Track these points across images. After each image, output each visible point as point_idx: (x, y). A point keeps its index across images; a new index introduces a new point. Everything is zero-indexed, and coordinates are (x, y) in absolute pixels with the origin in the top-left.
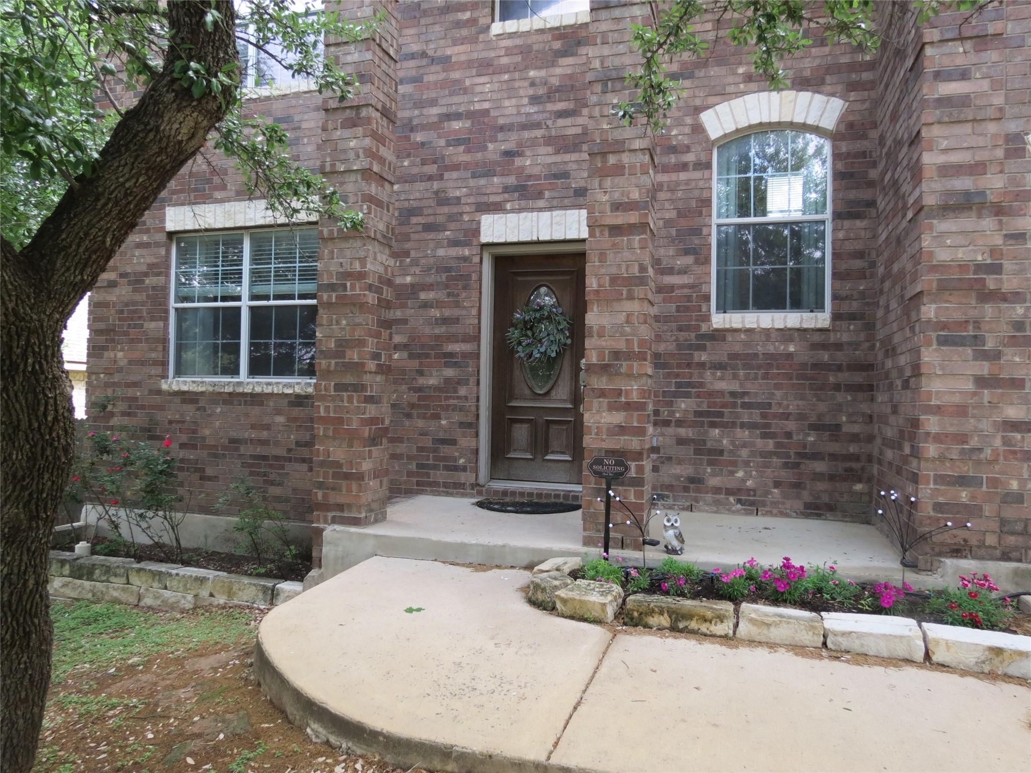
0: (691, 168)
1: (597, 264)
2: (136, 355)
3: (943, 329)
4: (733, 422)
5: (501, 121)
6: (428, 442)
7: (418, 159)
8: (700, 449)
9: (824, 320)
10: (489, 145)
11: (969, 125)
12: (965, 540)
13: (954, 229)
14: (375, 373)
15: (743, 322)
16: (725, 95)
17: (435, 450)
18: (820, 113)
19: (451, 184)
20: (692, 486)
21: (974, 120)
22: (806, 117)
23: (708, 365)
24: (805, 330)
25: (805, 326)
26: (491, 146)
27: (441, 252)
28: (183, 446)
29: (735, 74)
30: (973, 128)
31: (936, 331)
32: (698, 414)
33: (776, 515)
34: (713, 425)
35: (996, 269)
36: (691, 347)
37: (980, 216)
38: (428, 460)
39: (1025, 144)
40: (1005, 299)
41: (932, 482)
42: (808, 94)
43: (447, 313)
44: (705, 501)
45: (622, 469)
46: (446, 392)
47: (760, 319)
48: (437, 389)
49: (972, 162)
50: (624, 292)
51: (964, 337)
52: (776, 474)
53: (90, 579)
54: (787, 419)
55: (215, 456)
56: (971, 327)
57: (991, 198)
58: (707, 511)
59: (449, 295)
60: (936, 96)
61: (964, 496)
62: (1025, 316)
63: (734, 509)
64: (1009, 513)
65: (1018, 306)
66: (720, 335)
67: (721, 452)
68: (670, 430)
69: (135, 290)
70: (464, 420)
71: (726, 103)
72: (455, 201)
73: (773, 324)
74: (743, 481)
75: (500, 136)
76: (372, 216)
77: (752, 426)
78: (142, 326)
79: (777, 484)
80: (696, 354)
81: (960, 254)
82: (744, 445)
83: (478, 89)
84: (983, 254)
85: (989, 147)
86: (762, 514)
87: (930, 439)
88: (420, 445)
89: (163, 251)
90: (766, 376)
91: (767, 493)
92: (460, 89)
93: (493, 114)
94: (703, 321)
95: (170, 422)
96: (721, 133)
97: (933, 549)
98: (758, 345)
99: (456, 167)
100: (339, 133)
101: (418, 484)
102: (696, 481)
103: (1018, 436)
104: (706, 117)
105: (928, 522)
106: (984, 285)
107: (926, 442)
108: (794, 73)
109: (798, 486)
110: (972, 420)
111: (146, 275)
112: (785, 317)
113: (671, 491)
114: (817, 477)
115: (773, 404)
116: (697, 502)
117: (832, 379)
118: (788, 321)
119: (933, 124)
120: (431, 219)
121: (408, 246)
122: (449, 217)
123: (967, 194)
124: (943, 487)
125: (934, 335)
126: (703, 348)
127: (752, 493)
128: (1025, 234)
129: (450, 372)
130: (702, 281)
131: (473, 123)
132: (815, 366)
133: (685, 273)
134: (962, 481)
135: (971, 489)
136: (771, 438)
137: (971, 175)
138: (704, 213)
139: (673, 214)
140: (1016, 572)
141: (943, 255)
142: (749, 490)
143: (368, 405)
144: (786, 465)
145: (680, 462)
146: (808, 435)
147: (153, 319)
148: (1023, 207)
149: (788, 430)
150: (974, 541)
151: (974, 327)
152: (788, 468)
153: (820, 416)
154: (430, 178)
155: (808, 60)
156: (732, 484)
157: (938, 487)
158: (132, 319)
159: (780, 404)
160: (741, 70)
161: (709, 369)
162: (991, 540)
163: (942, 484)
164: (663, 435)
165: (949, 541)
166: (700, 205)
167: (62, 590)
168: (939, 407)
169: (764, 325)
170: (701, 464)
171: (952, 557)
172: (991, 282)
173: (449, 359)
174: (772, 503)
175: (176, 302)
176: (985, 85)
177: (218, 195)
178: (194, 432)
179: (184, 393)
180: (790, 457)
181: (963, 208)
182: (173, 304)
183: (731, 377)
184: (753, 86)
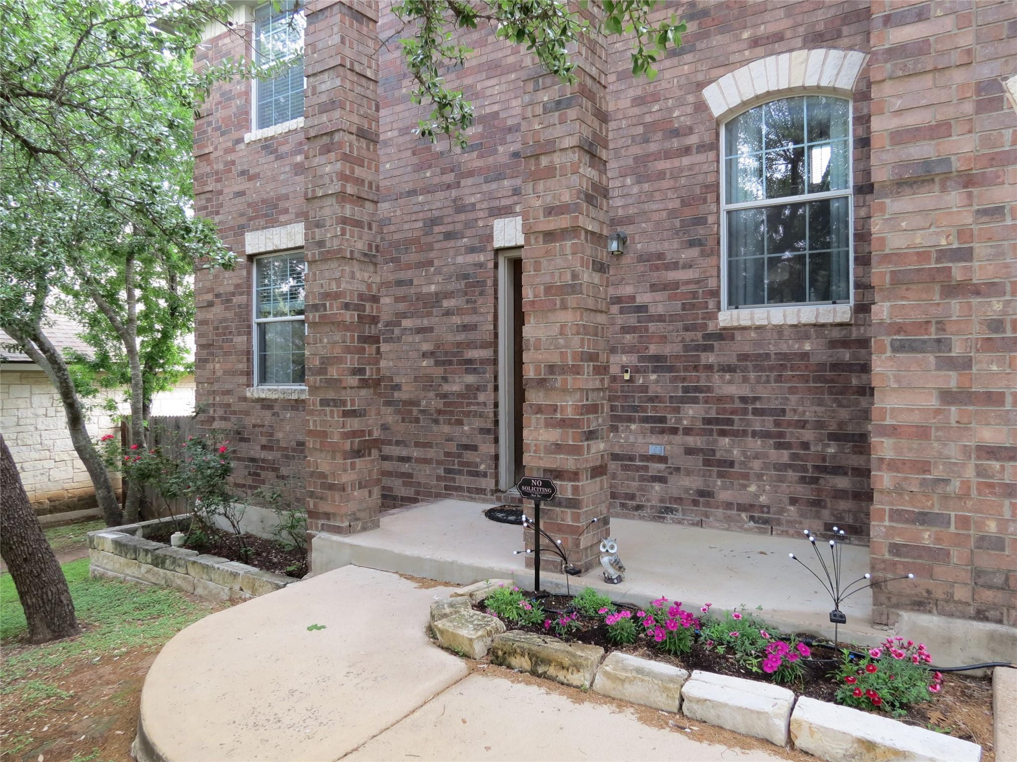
0: (694, 151)
1: (532, 273)
2: (229, 366)
3: (898, 332)
4: (743, 430)
5: (510, 122)
6: (452, 448)
7: (438, 169)
8: (709, 460)
9: (844, 313)
10: (499, 148)
11: (929, 77)
12: (928, 592)
13: (910, 208)
14: (358, 387)
15: (752, 319)
16: (728, 66)
17: (460, 456)
18: (835, 72)
19: (467, 191)
20: (701, 499)
21: (935, 70)
22: (820, 79)
23: (716, 368)
24: (823, 325)
25: (822, 320)
26: (501, 149)
27: (460, 260)
28: (264, 447)
29: (738, 40)
30: (934, 79)
31: (889, 335)
32: (708, 421)
33: (792, 536)
34: (723, 433)
35: (964, 255)
36: (697, 348)
37: (944, 189)
38: (454, 465)
39: (1003, 91)
40: (977, 293)
41: (887, 518)
42: (822, 51)
43: (467, 319)
44: (716, 516)
45: (548, 491)
46: (468, 399)
47: (771, 313)
48: (460, 395)
49: (934, 123)
50: (558, 302)
51: (924, 342)
52: (792, 489)
53: (163, 568)
54: (803, 427)
55: (287, 457)
56: (933, 329)
57: (957, 165)
58: (718, 528)
59: (468, 302)
60: (887, 46)
61: (927, 537)
62: (1004, 313)
63: (746, 526)
64: (986, 561)
65: (994, 300)
66: (726, 334)
67: (732, 464)
68: (679, 439)
69: (227, 309)
70: (483, 426)
71: (730, 75)
72: (470, 208)
73: (785, 319)
74: (757, 496)
75: (509, 138)
76: (347, 237)
77: (766, 435)
78: (232, 340)
79: (793, 501)
80: (703, 355)
81: (919, 239)
82: (756, 457)
83: (488, 92)
84: (948, 236)
85: (955, 102)
86: (777, 534)
87: (884, 466)
88: (446, 450)
89: (244, 273)
90: (779, 379)
91: (782, 511)
92: (472, 94)
93: (502, 115)
94: (710, 319)
95: (254, 426)
96: (725, 109)
97: (889, 599)
98: (769, 343)
99: (471, 174)
100: (317, 160)
101: (446, 488)
102: (705, 494)
103: (997, 465)
104: (710, 94)
105: (883, 566)
106: (949, 275)
107: (880, 470)
108: (805, 30)
109: (817, 503)
110: (936, 444)
111: (233, 294)
112: (799, 311)
113: (680, 504)
114: (839, 494)
115: (788, 411)
116: (707, 517)
117: (854, 382)
118: (802, 315)
119: (883, 81)
120: (450, 228)
121: (432, 255)
122: (466, 224)
123: (926, 163)
124: (900, 525)
125: (887, 340)
126: (709, 348)
127: (765, 510)
128: (1003, 207)
129: (470, 379)
130: (708, 274)
131: (484, 127)
132: (835, 366)
133: (691, 267)
134: (923, 518)
135: (934, 529)
136: (786, 449)
137: (932, 138)
138: (709, 201)
139: (676, 204)
140: (992, 636)
141: (896, 242)
142: (762, 507)
143: (349, 419)
144: (803, 480)
145: (689, 473)
146: (828, 445)
147: (239, 334)
148: (1001, 173)
149: (805, 439)
150: (939, 593)
151: (937, 329)
152: (805, 483)
153: (841, 424)
154: (449, 187)
155: (821, 11)
156: (744, 500)
157: (894, 524)
158: (225, 335)
159: (795, 411)
160: (746, 35)
161: (718, 371)
162: (961, 593)
163: (897, 521)
164: (670, 443)
165: (908, 591)
166: (704, 191)
167: (146, 575)
168: (894, 427)
169: (775, 321)
170: (710, 476)
171: (912, 610)
172: (958, 271)
173: (469, 365)
174: (788, 522)
175: (257, 318)
176: (949, 23)
177: (283, 218)
178: (271, 435)
179: (263, 400)
180: (806, 471)
181: (923, 181)
182: (255, 320)
183: (741, 381)
184: (760, 50)
